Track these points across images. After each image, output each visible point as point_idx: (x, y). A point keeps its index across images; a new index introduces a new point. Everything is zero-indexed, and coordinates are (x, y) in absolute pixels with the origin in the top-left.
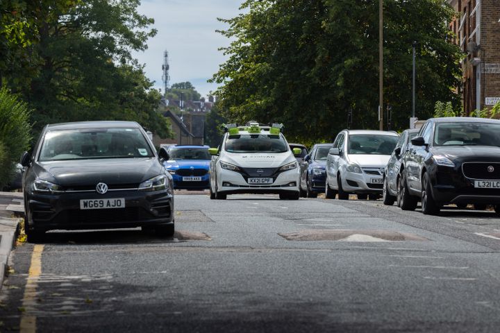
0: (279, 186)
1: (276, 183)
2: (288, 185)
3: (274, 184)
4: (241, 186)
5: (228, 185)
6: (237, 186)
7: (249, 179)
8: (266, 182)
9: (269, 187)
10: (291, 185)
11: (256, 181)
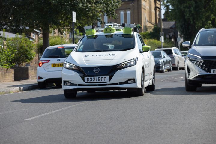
0: (117, 84)
1: (113, 81)
2: (126, 82)
3: (111, 82)
4: (79, 85)
5: (69, 84)
6: (76, 85)
7: (86, 78)
8: (103, 81)
9: (107, 85)
10: (129, 82)
11: (93, 79)
